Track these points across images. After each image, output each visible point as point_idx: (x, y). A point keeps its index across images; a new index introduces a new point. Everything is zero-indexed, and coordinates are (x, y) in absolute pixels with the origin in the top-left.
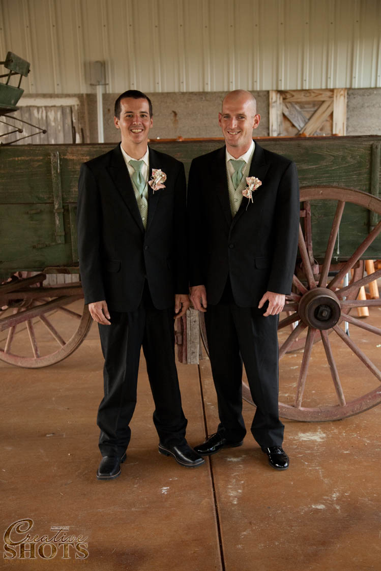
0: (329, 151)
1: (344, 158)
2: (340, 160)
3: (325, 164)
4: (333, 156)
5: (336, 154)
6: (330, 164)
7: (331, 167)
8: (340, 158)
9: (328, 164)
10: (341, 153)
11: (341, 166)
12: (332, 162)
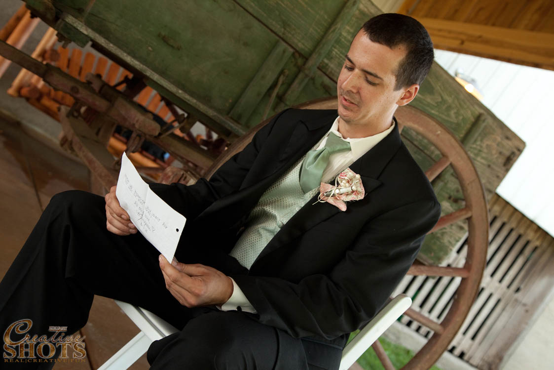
0: (442, 88)
1: (449, 108)
2: (444, 108)
3: (429, 100)
4: (442, 97)
5: (446, 97)
6: (434, 104)
7: (433, 109)
8: (446, 105)
9: (431, 102)
10: (449, 100)
11: (441, 115)
12: (437, 103)
